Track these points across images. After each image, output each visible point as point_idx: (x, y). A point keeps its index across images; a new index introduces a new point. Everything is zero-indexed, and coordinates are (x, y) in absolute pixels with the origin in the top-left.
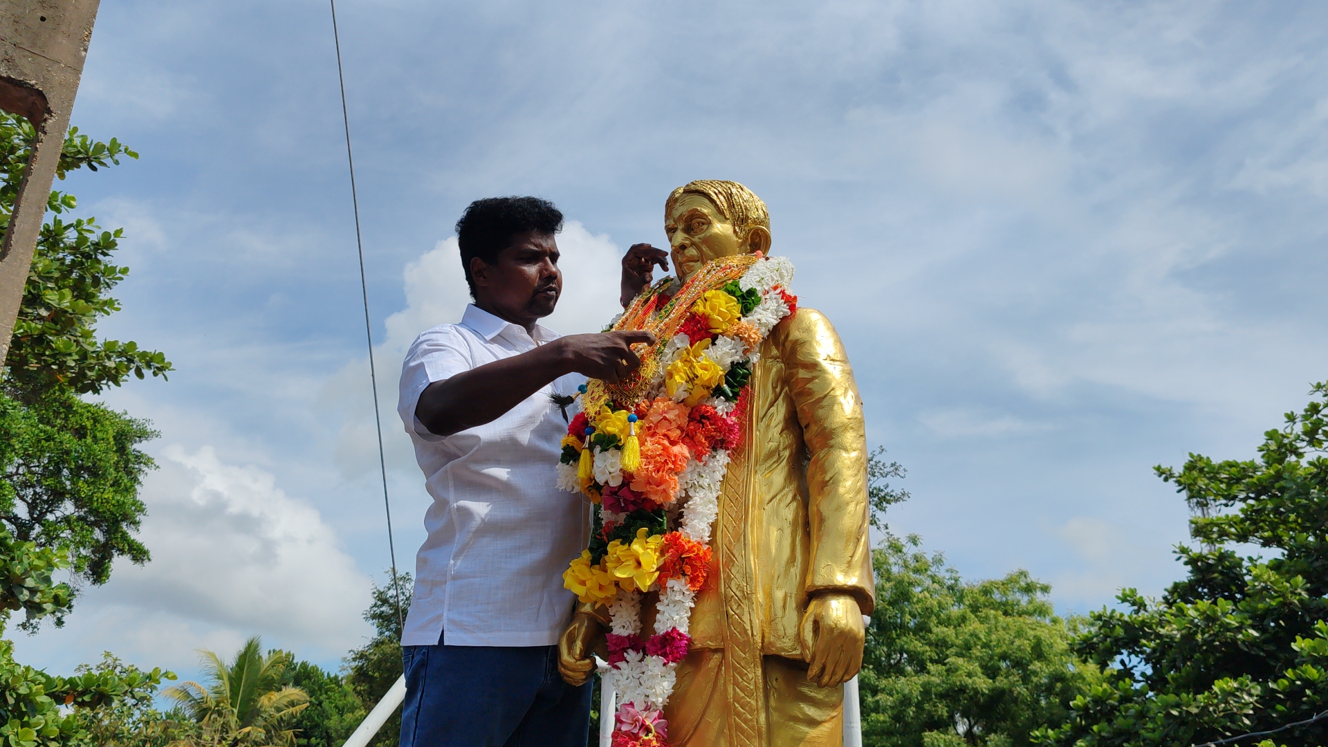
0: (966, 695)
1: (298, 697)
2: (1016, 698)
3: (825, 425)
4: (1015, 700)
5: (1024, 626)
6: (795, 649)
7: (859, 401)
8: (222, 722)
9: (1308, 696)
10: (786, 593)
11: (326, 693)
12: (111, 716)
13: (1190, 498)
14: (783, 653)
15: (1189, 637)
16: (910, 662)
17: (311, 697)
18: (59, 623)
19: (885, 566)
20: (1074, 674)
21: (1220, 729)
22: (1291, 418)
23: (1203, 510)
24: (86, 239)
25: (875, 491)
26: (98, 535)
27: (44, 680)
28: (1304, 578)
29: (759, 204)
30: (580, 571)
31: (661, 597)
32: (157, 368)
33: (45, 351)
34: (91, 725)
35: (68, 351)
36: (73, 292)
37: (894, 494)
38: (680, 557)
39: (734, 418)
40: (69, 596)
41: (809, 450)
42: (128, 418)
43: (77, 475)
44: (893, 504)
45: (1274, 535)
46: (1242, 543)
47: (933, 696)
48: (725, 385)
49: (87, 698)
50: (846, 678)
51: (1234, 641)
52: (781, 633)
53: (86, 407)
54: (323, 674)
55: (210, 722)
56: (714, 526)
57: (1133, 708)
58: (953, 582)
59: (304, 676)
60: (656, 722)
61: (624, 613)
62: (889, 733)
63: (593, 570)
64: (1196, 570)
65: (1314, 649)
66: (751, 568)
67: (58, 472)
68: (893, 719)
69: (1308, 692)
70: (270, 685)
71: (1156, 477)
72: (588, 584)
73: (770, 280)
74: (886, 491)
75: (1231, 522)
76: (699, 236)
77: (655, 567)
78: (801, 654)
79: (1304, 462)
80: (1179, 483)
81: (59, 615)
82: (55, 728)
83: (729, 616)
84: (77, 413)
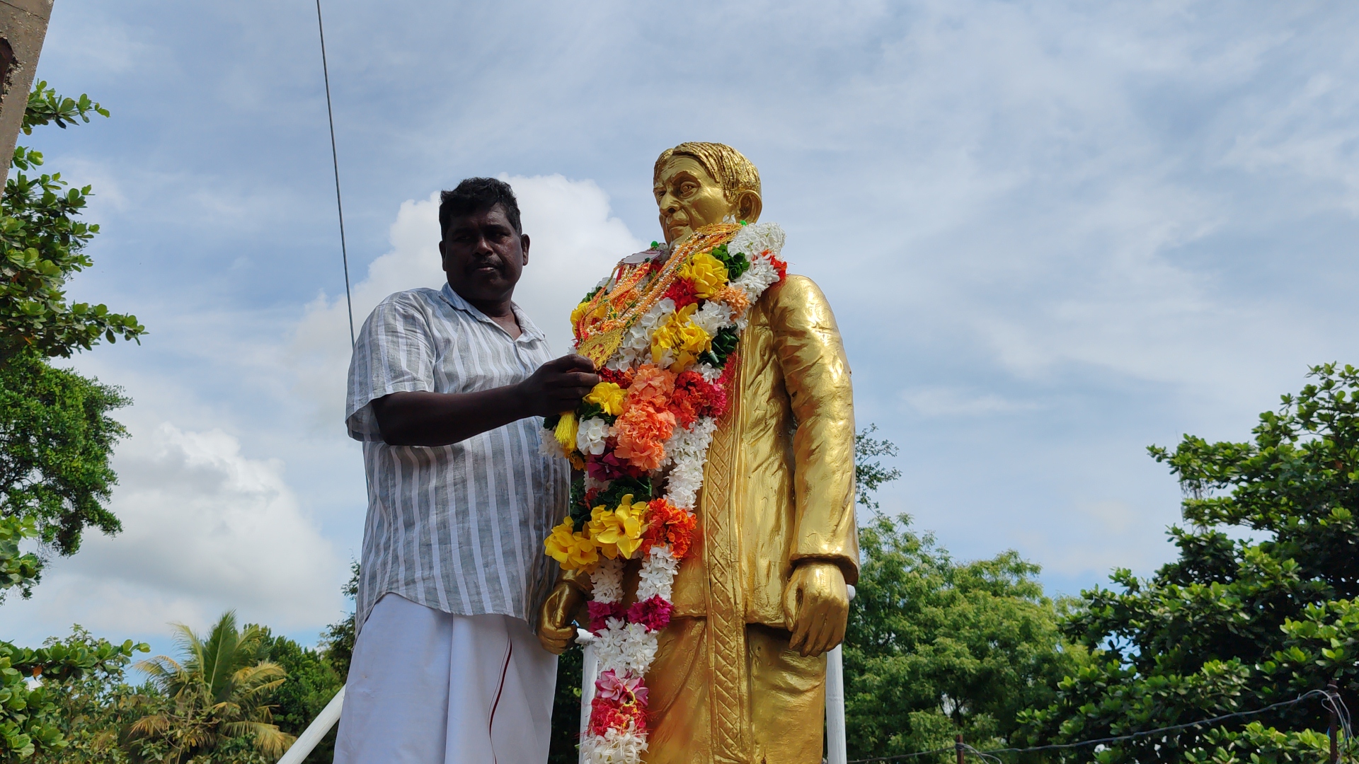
0: (953, 676)
1: (275, 673)
2: (1004, 679)
3: (813, 394)
4: (1002, 681)
5: (1013, 607)
6: (778, 618)
7: (847, 370)
8: (196, 697)
9: (1294, 679)
10: (770, 562)
11: (303, 669)
12: (81, 690)
13: (1183, 479)
14: (766, 622)
15: (1180, 620)
16: (898, 641)
17: (288, 672)
18: (27, 594)
19: (875, 545)
20: (1061, 655)
21: (1207, 711)
22: (1287, 400)
23: (1196, 492)
24: (53, 196)
25: (866, 470)
26: (67, 504)
27: (11, 652)
28: (1296, 561)
29: (750, 167)
30: (562, 538)
31: (644, 565)
32: (129, 331)
33: (11, 312)
34: (59, 699)
35: (36, 314)
36: (40, 250)
37: (885, 472)
38: (664, 524)
39: (721, 385)
40: (37, 566)
41: (796, 418)
42: (99, 384)
43: (45, 443)
44: (884, 482)
45: (1265, 517)
46: (1233, 525)
47: (920, 676)
48: (711, 352)
49: (55, 671)
50: (829, 647)
51: (1225, 624)
52: (765, 601)
53: (55, 373)
54: (300, 650)
55: (184, 698)
56: (699, 493)
57: (1121, 691)
58: (943, 561)
59: (282, 651)
60: (636, 690)
61: (606, 580)
62: (875, 712)
63: (575, 537)
64: (1187, 552)
65: (1303, 631)
66: (735, 536)
67: (25, 438)
68: (879, 698)
69: (1295, 674)
70: (246, 660)
71: (1149, 457)
72: (570, 550)
73: (759, 246)
74: (877, 469)
75: (1223, 504)
76: (689, 200)
77: (639, 534)
78: (784, 622)
79: (1297, 446)
80: (1172, 464)
81: (27, 586)
82: (23, 701)
83: (713, 584)
84: (45, 379)
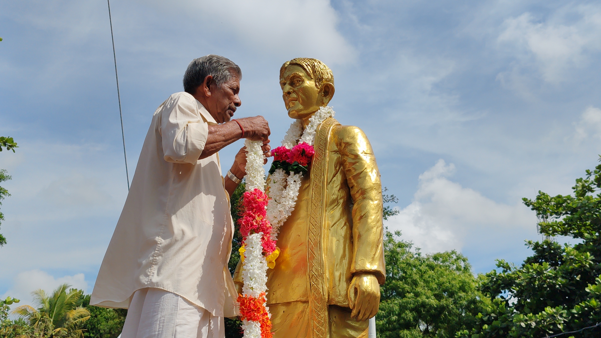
1: (85, 313)
2: (451, 311)
3: (361, 187)
6: (345, 302)
7: (379, 175)
8: (44, 326)
9: (592, 316)
10: (340, 273)
14: (339, 304)
17: (91, 313)
20: (480, 301)
21: (548, 330)
22: (589, 173)
23: (545, 220)
29: (329, 71)
37: (392, 211)
41: (353, 199)
44: (391, 216)
46: (563, 236)
52: (338, 293)
55: (38, 326)
58: (418, 255)
65: (597, 290)
66: (323, 260)
69: (592, 313)
71: (524, 204)
74: (388, 210)
75: (559, 225)
76: (298, 87)
78: (348, 304)
79: (595, 195)
80: (534, 207)
83: (312, 285)
